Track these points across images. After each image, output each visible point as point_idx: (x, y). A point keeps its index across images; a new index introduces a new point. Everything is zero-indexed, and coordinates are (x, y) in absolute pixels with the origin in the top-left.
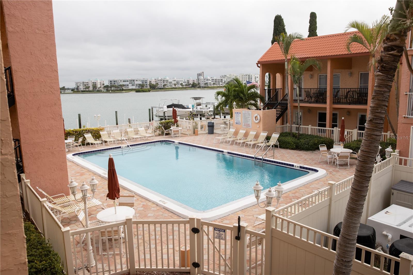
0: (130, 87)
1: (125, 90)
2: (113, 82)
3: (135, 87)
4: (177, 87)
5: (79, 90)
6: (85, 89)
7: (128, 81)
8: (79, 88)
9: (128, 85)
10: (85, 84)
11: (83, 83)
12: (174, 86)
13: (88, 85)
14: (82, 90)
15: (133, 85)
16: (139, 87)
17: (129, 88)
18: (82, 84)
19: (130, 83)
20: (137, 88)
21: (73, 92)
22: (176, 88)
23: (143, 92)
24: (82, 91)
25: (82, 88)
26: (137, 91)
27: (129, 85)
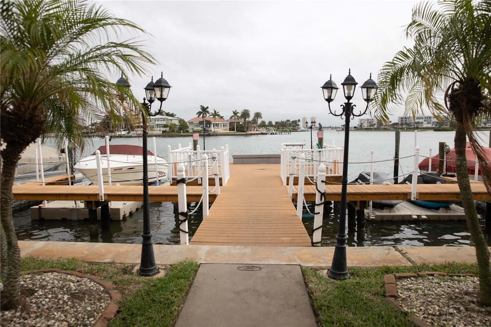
0: (425, 125)
1: (421, 128)
2: (404, 119)
3: (431, 125)
4: (488, 126)
5: (363, 127)
6: (369, 126)
7: (422, 118)
8: (363, 125)
9: (422, 123)
10: (370, 121)
11: (368, 120)
12: (483, 125)
13: (372, 122)
14: (366, 127)
15: (428, 123)
16: (437, 125)
17: (423, 127)
18: (366, 122)
19: (425, 121)
20: (434, 126)
21: (356, 129)
22: (487, 128)
23: (444, 131)
24: (366, 129)
25: (366, 125)
26: (436, 130)
27: (424, 123)
